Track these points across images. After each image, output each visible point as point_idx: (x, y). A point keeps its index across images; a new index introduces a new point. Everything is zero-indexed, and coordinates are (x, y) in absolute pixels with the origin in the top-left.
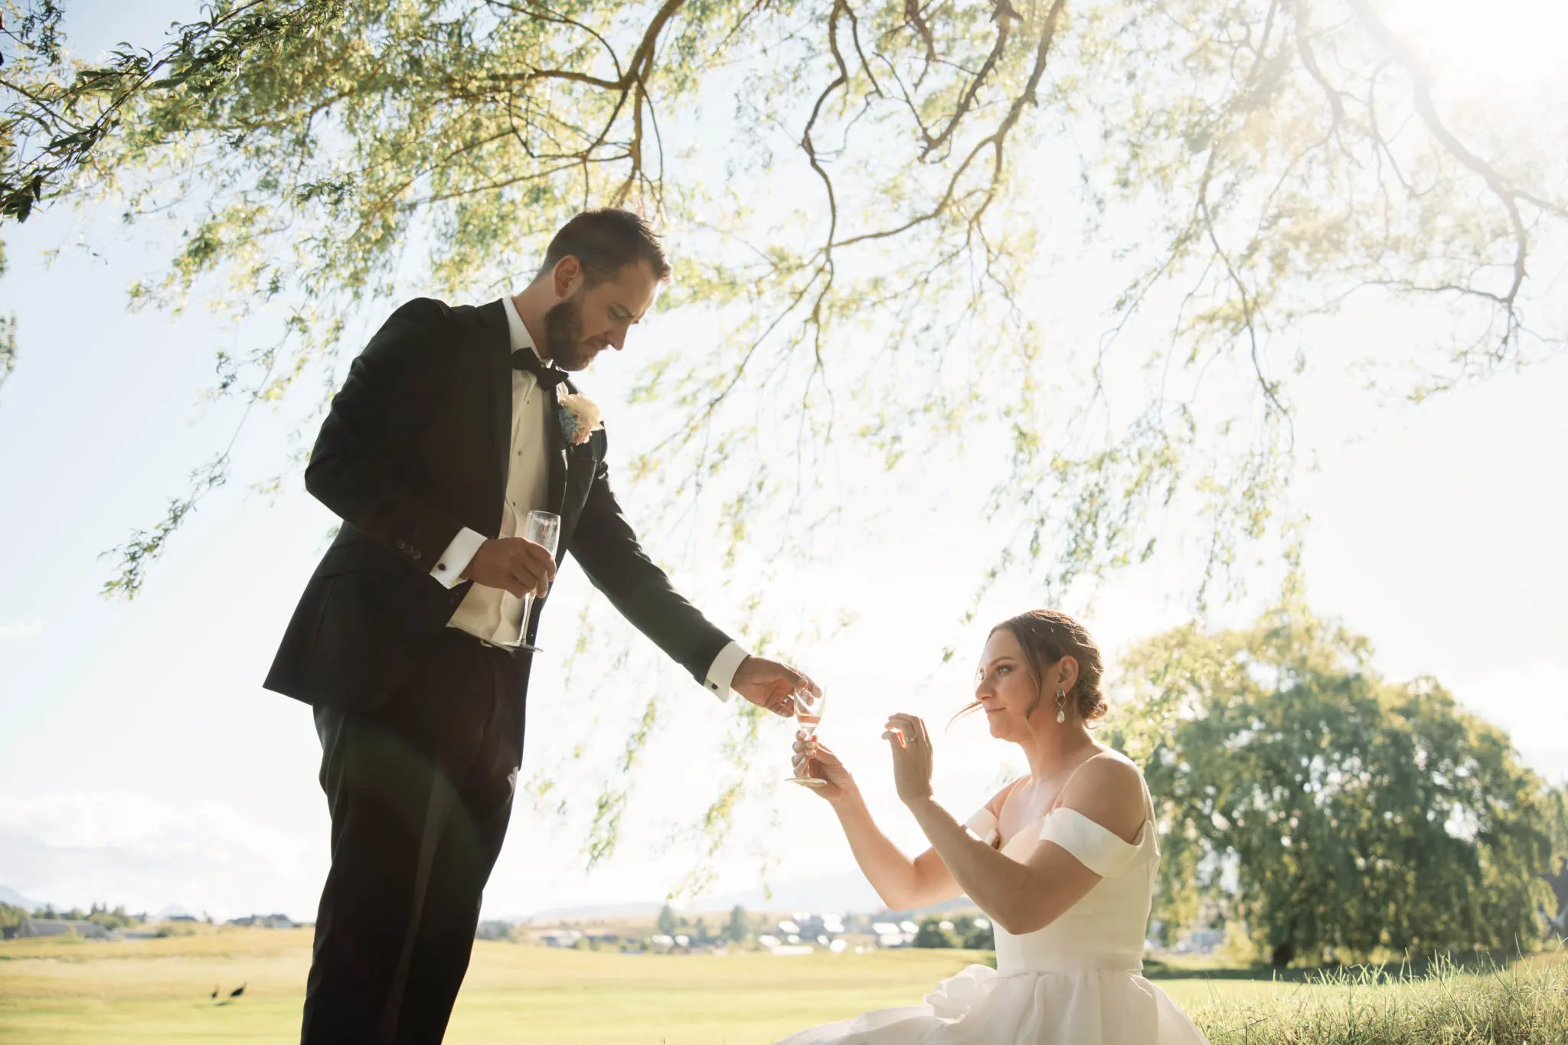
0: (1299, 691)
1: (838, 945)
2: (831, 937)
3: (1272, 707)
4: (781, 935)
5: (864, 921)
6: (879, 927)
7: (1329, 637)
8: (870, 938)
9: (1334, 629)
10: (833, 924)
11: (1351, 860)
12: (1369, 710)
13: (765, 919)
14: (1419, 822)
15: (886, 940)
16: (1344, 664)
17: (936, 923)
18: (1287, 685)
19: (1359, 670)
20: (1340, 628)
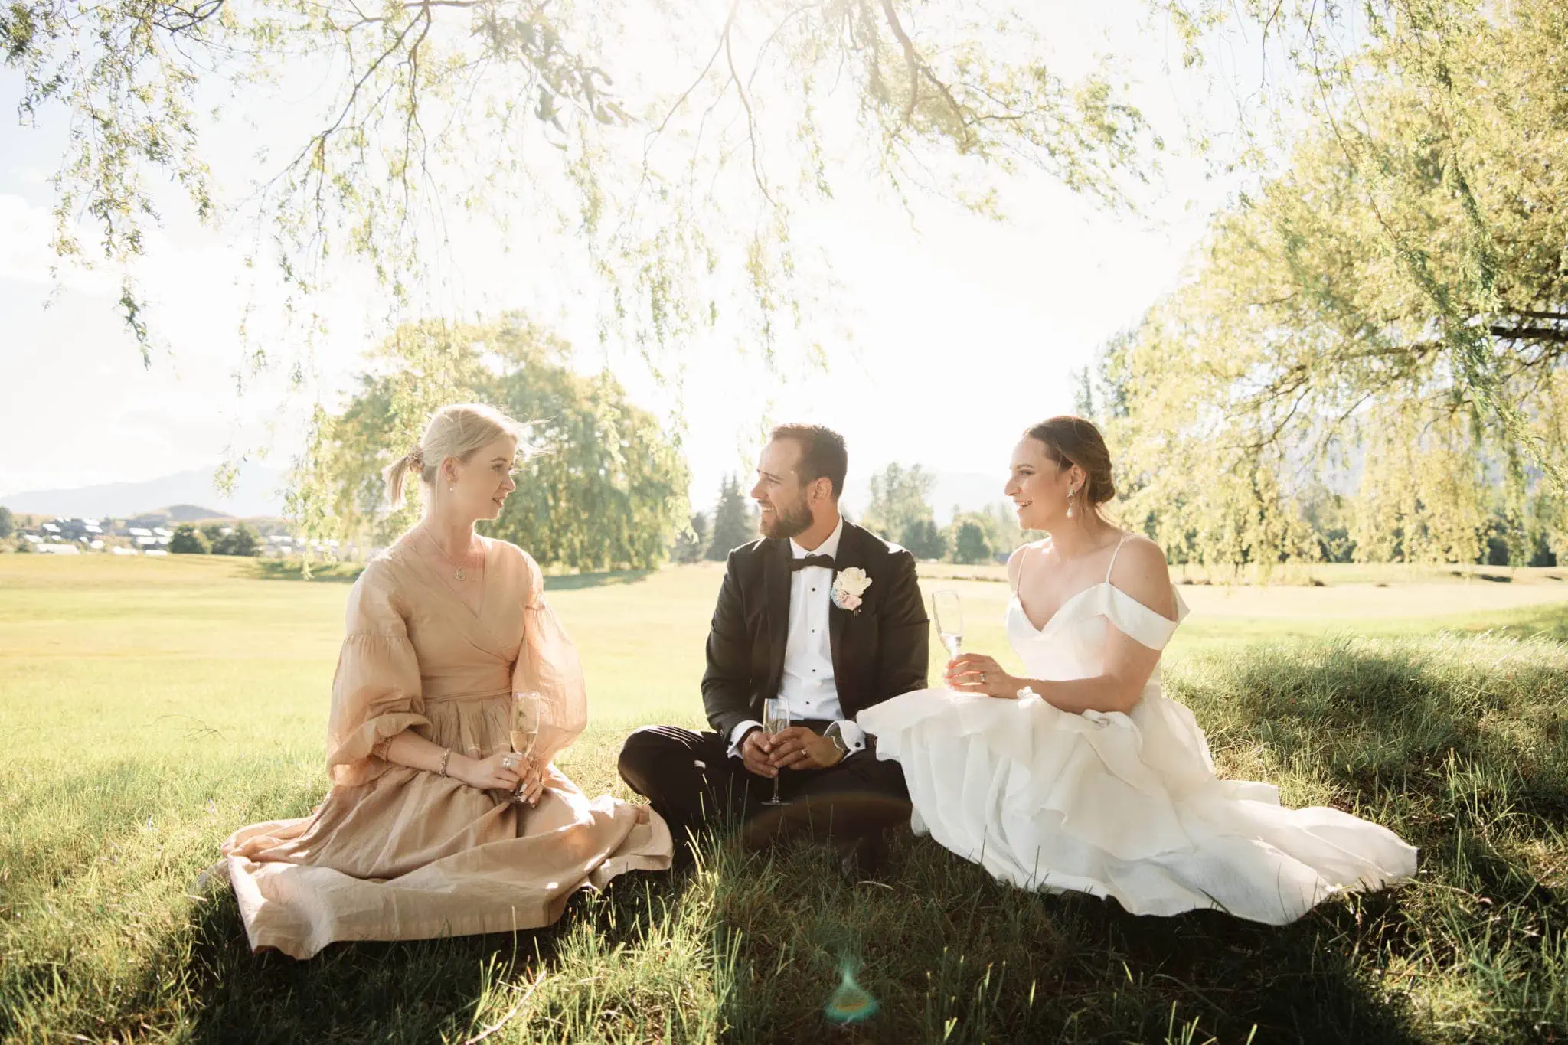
0: (520, 377)
1: (97, 544)
2: (92, 537)
3: (499, 387)
4: (43, 533)
5: (121, 525)
6: (134, 531)
7: (543, 339)
8: (127, 539)
9: (547, 334)
10: (92, 526)
11: (545, 500)
12: (567, 394)
13: (29, 521)
14: (593, 479)
15: (142, 541)
16: (552, 360)
17: (190, 530)
18: (511, 371)
19: (562, 365)
20: (553, 335)
